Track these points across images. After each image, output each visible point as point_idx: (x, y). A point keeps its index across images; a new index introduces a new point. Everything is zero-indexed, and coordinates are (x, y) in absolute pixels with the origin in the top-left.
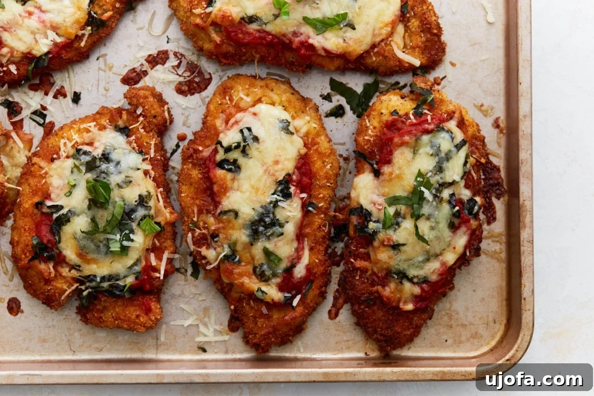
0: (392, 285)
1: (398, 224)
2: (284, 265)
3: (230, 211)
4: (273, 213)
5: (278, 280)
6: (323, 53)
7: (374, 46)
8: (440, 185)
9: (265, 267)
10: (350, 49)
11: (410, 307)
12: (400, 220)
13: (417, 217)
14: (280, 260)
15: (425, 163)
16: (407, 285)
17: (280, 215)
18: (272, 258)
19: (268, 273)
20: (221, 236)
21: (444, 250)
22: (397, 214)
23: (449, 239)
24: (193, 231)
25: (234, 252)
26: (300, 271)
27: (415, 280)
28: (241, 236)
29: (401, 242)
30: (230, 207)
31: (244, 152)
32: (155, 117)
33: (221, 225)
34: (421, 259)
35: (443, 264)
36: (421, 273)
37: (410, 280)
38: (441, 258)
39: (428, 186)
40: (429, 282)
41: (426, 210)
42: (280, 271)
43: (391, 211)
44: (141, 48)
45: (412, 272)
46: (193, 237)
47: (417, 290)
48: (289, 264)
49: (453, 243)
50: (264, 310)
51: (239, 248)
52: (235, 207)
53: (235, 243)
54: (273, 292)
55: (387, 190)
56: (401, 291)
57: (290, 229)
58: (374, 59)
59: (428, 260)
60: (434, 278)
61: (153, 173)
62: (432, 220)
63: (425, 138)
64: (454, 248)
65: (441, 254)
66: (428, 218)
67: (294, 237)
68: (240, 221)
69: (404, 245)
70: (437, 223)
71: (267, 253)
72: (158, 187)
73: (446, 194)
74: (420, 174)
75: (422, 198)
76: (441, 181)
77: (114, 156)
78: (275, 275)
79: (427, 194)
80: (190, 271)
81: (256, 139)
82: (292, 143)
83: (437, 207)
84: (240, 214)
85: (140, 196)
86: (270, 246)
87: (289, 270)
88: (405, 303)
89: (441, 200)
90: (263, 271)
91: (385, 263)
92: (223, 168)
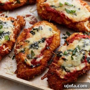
0: (60, 70)
1: (68, 55)
2: (35, 57)
3: (28, 41)
4: (38, 44)
5: (32, 60)
6: (66, 18)
7: (80, 22)
8: (82, 50)
9: (30, 55)
10: (74, 19)
11: (62, 77)
12: (69, 54)
13: (73, 55)
14: (34, 55)
15: (81, 44)
16: (64, 71)
17: (39, 45)
18: (33, 53)
19: (30, 57)
20: (23, 46)
21: (77, 66)
22: (69, 53)
23: (80, 63)
24: (17, 44)
25: (24, 50)
26: (38, 60)
27: (67, 70)
28: (28, 47)
29: (67, 59)
30: (28, 40)
31: (38, 31)
32: (21, 22)
33: (24, 43)
34: (70, 65)
35: (76, 69)
36: (69, 69)
37: (65, 70)
38: (75, 67)
39: (79, 49)
40: (70, 72)
41: (76, 54)
42: (33, 57)
43: (68, 52)
44: (26, 13)
45: (66, 68)
46: (16, 46)
47: (66, 73)
48: (36, 57)
49: (80, 65)
50: (25, 67)
51: (26, 50)
52: (30, 40)
53: (25, 48)
54: (29, 62)
55: (68, 48)
56: (62, 72)
57: (40, 49)
58: (79, 25)
59: (72, 66)
60: (72, 71)
61: (14, 30)
62: (77, 57)
63: (83, 39)
64: (80, 67)
65: (76, 66)
66: (76, 56)
67: (40, 51)
68: (29, 44)
69: (67, 60)
70: (78, 58)
71: (32, 52)
72: (14, 33)
73: (83, 52)
74: (78, 46)
75: (76, 51)
76: (83, 49)
77: (7, 23)
78: (31, 58)
79: (78, 50)
80: (12, 58)
81: (42, 29)
82: (50, 33)
83: (79, 54)
84: (30, 42)
85: (8, 32)
86: (33, 50)
87: (36, 58)
88: (62, 76)
89: (81, 53)
90: (29, 56)
91: (61, 63)
92: (31, 33)
